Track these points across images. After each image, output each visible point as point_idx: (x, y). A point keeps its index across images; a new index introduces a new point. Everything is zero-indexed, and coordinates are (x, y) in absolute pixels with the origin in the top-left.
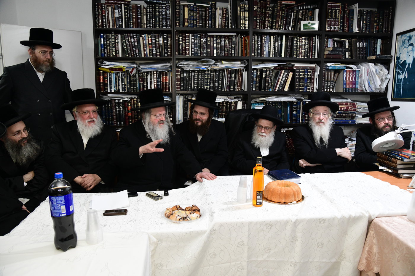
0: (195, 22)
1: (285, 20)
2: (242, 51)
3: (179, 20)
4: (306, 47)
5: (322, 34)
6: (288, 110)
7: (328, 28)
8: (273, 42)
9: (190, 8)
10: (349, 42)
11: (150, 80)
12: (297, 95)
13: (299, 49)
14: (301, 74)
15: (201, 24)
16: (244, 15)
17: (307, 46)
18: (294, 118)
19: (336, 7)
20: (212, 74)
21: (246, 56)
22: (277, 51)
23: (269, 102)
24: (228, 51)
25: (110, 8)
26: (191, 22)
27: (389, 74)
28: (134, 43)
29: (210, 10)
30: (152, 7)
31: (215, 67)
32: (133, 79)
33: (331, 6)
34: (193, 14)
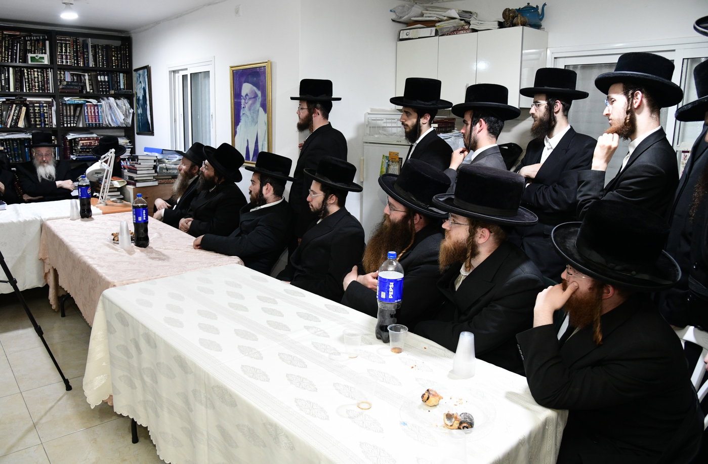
1: (9, 51)
4: (40, 80)
5: (54, 68)
7: (60, 61)
10: (88, 75)
13: (32, 81)
14: (35, 108)
19: (66, 40)
22: (4, 84)
33: (61, 40)
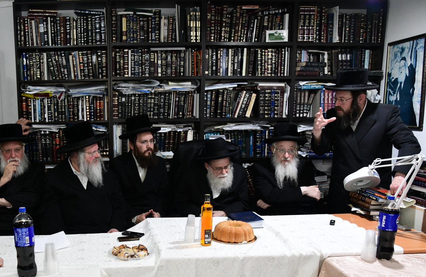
0: (135, 35)
1: (246, 29)
2: (193, 68)
3: (116, 34)
4: (273, 62)
5: (293, 46)
6: (251, 140)
7: (300, 38)
8: (232, 57)
9: (128, 18)
10: (328, 54)
11: (82, 106)
12: (261, 122)
13: (265, 64)
14: (266, 95)
15: (142, 37)
16: (195, 25)
17: (274, 60)
18: (258, 150)
19: (310, 11)
20: (156, 97)
21: (197, 75)
22: (237, 68)
23: (227, 131)
24: (176, 68)
25: (33, 22)
26: (130, 36)
27: (379, 95)
28: (62, 62)
29: (153, 20)
30: (83, 18)
31: (161, 90)
32: (61, 106)
33: (304, 11)
34: (133, 25)
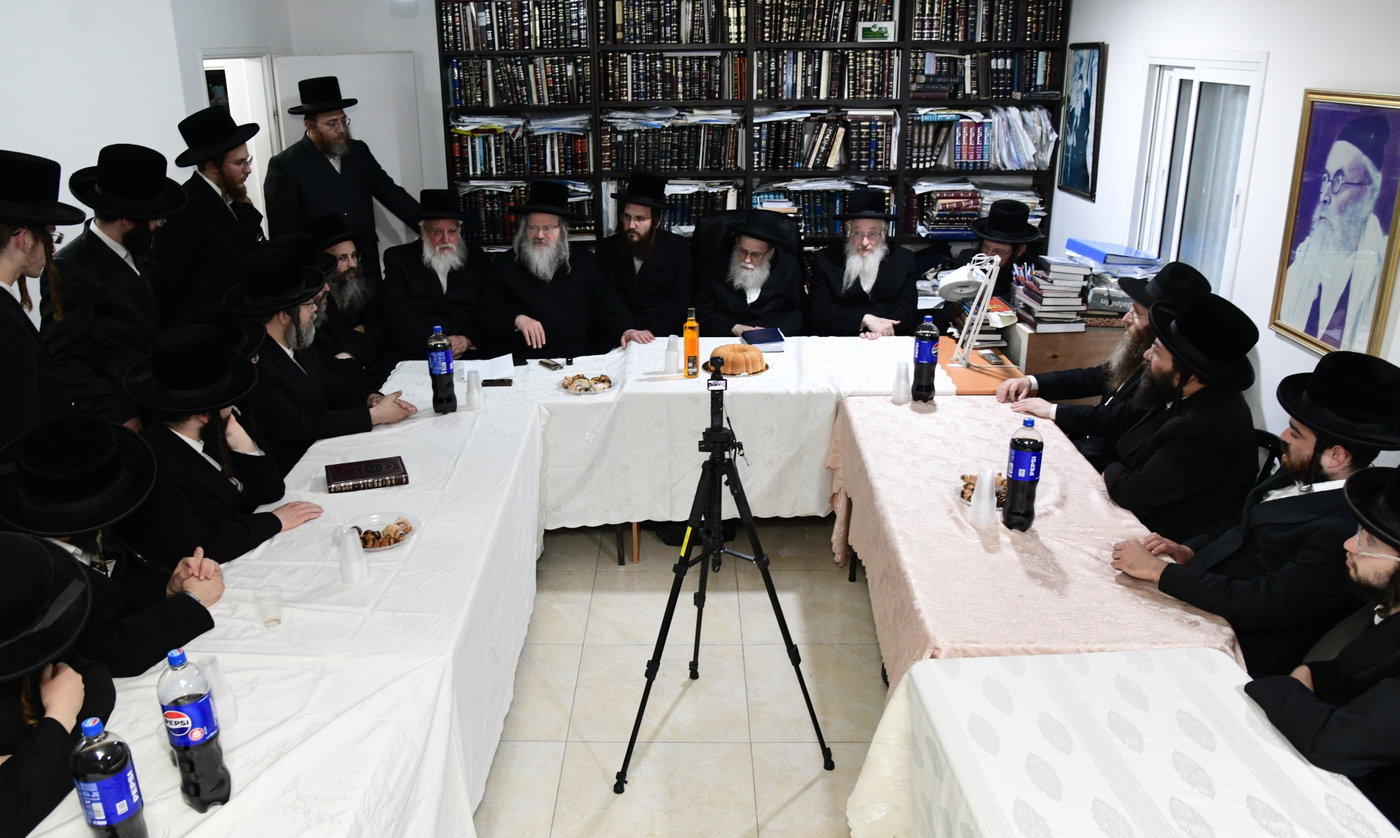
0: (637, 30)
1: (826, 18)
2: (735, 88)
3: (605, 29)
4: (876, 72)
5: (905, 48)
7: (917, 35)
8: (803, 65)
10: (972, 58)
11: (551, 150)
12: (854, 177)
13: (860, 76)
14: (862, 130)
15: (649, 34)
16: (736, 16)
17: (878, 71)
20: (676, 135)
21: (742, 97)
22: (811, 84)
24: (708, 85)
25: (469, 8)
26: (629, 31)
28: (518, 75)
29: (667, 5)
30: (551, 4)
31: (681, 122)
32: (517, 149)
34: (634, 14)
